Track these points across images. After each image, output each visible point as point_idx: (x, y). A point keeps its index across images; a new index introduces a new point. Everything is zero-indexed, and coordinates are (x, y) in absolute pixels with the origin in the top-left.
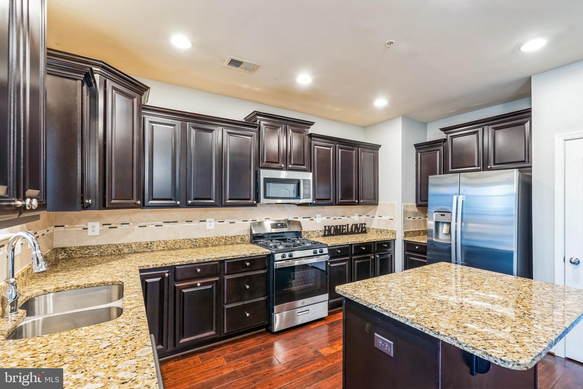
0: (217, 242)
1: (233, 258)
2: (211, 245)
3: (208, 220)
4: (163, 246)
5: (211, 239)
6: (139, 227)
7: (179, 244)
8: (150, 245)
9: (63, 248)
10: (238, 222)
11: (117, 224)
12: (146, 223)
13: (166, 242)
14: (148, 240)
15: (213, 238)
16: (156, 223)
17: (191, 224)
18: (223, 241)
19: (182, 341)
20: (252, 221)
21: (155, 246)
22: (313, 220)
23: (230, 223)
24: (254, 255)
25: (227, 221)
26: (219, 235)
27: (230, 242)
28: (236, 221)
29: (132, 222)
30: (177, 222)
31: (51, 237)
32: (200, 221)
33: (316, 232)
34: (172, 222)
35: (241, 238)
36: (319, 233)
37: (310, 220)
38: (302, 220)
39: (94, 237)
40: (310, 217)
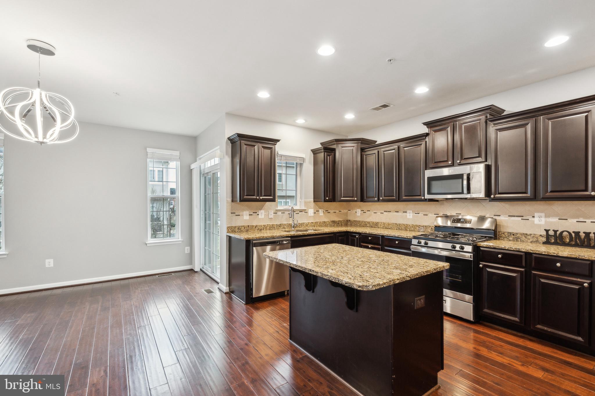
0: (413, 229)
1: (387, 235)
2: (409, 230)
3: (408, 211)
4: (383, 225)
5: (409, 225)
6: (374, 213)
7: (391, 225)
8: (377, 224)
9: (350, 220)
10: (430, 215)
11: (366, 211)
12: (376, 211)
14: (377, 221)
15: (410, 225)
16: (381, 211)
17: (398, 214)
18: (417, 228)
20: (443, 215)
21: (379, 225)
22: (528, 219)
23: (424, 215)
24: (400, 237)
25: (421, 214)
26: (415, 224)
28: (428, 214)
29: (371, 210)
30: (391, 212)
31: (346, 214)
32: (403, 212)
33: (532, 236)
34: (388, 211)
35: (431, 228)
36: (537, 238)
37: (522, 219)
38: (507, 219)
39: (358, 216)
40: (523, 216)
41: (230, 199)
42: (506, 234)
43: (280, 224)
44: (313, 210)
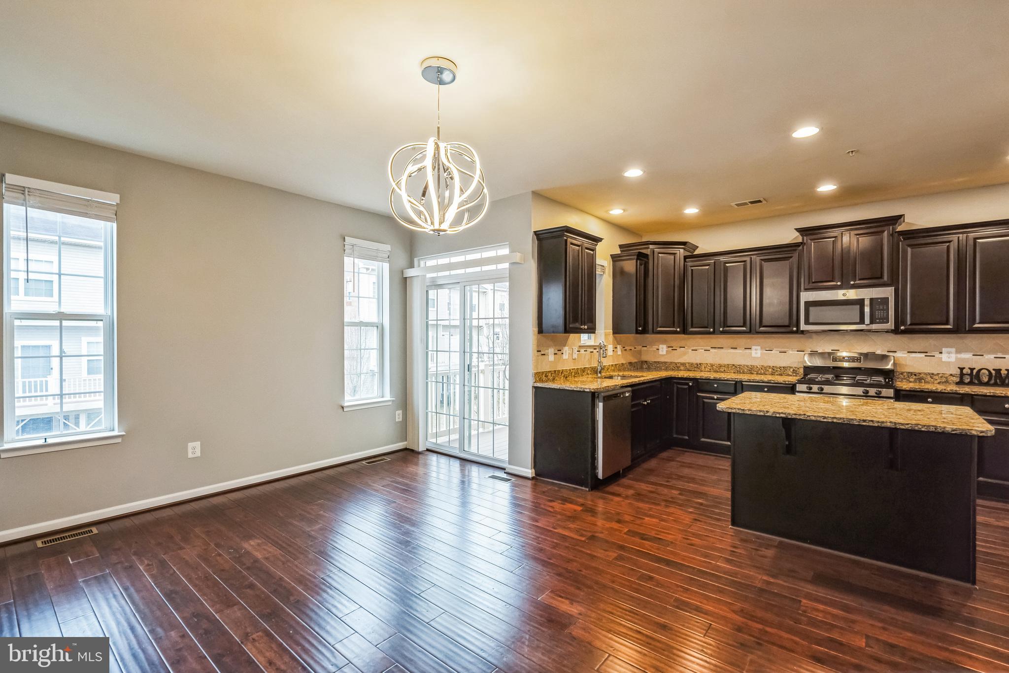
0: (762, 371)
2: (755, 373)
3: (754, 347)
4: (710, 368)
5: (755, 366)
6: (692, 350)
7: (724, 368)
8: (699, 366)
9: (646, 361)
11: (677, 347)
12: (696, 348)
13: (712, 365)
14: (698, 362)
15: (758, 366)
16: (705, 348)
17: (737, 351)
18: (770, 370)
19: (703, 440)
20: (811, 351)
21: (703, 367)
22: (934, 356)
23: (780, 352)
24: (773, 382)
25: (777, 351)
26: (765, 365)
27: (779, 372)
28: (788, 351)
29: (687, 346)
30: (723, 348)
32: (745, 348)
33: (940, 375)
34: (718, 348)
35: (794, 370)
36: (946, 378)
37: (926, 356)
38: (906, 355)
39: (663, 355)
40: (927, 352)
41: (536, 330)
42: (905, 374)
43: (584, 368)
44: (612, 346)
